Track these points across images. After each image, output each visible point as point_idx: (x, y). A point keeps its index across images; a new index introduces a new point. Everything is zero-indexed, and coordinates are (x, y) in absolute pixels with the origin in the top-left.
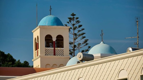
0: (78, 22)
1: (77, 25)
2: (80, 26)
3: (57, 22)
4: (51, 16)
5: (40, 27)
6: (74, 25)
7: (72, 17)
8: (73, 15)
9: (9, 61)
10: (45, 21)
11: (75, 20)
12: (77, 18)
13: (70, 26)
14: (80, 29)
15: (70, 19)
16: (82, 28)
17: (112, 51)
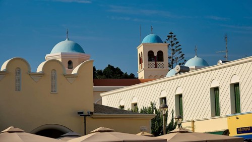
0: (175, 39)
1: (175, 42)
2: (177, 43)
3: (158, 40)
4: (153, 35)
5: (143, 44)
6: (172, 42)
7: (170, 35)
8: (171, 33)
9: (118, 74)
10: (147, 39)
11: (173, 38)
12: (175, 36)
13: (169, 42)
14: (177, 45)
15: (168, 36)
16: (178, 44)
17: (205, 64)
